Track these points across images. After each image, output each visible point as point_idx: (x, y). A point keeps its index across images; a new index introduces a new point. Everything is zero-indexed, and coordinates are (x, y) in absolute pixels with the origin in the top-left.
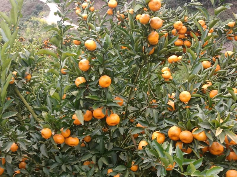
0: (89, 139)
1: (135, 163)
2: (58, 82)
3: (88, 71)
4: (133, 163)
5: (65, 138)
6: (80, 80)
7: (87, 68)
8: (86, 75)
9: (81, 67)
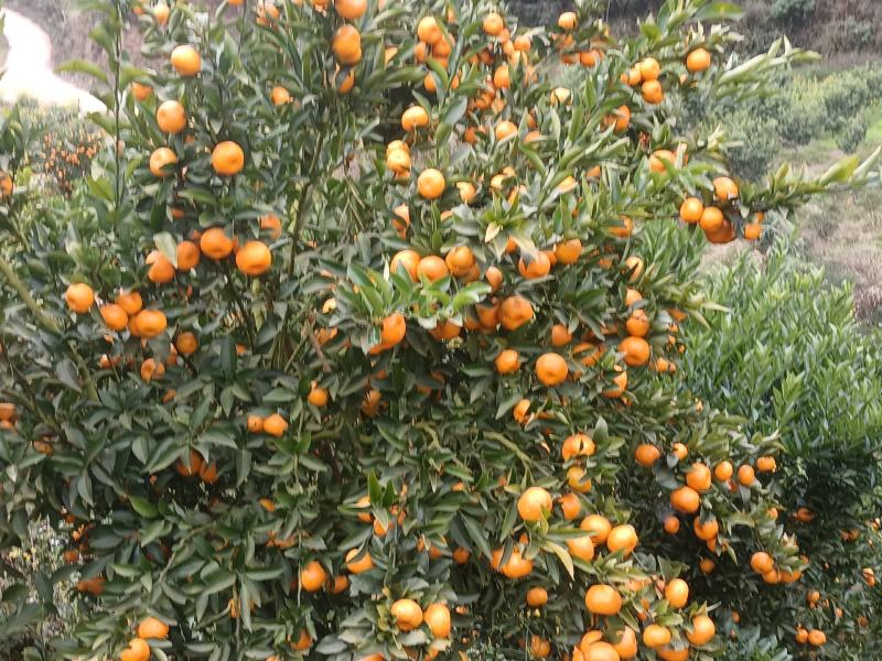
0: (191, 345)
1: (319, 384)
2: (110, 151)
3: (183, 133)
4: (314, 384)
5: (130, 317)
6: (162, 157)
7: (180, 124)
8: (176, 143)
9: (162, 121)
